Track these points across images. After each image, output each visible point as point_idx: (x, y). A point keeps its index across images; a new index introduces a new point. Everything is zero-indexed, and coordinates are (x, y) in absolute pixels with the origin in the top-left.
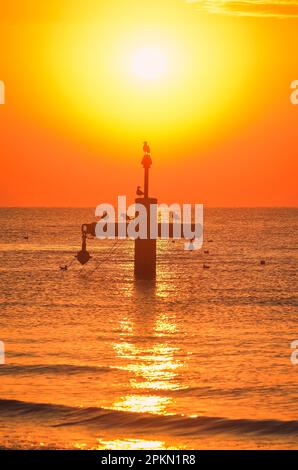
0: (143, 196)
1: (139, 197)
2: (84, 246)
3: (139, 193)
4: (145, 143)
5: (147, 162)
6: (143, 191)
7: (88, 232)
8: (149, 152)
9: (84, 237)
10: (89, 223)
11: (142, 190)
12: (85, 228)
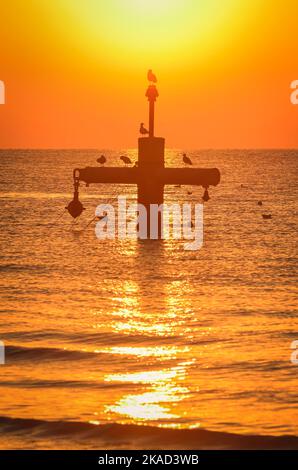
0: (147, 136)
1: (142, 136)
2: (76, 194)
3: (143, 131)
4: (150, 71)
5: (152, 94)
6: (148, 129)
7: (80, 178)
8: (155, 81)
9: (77, 185)
10: (82, 167)
11: (147, 127)
12: (77, 174)
